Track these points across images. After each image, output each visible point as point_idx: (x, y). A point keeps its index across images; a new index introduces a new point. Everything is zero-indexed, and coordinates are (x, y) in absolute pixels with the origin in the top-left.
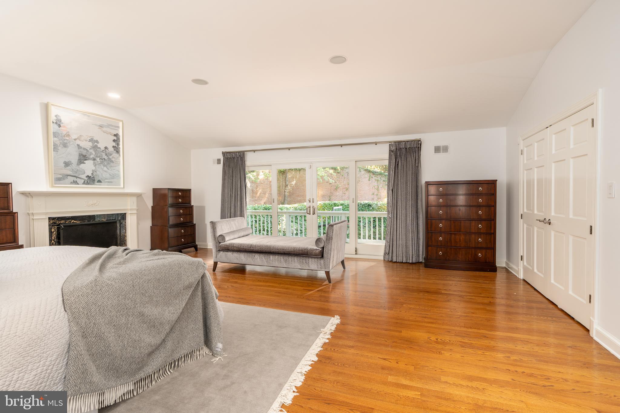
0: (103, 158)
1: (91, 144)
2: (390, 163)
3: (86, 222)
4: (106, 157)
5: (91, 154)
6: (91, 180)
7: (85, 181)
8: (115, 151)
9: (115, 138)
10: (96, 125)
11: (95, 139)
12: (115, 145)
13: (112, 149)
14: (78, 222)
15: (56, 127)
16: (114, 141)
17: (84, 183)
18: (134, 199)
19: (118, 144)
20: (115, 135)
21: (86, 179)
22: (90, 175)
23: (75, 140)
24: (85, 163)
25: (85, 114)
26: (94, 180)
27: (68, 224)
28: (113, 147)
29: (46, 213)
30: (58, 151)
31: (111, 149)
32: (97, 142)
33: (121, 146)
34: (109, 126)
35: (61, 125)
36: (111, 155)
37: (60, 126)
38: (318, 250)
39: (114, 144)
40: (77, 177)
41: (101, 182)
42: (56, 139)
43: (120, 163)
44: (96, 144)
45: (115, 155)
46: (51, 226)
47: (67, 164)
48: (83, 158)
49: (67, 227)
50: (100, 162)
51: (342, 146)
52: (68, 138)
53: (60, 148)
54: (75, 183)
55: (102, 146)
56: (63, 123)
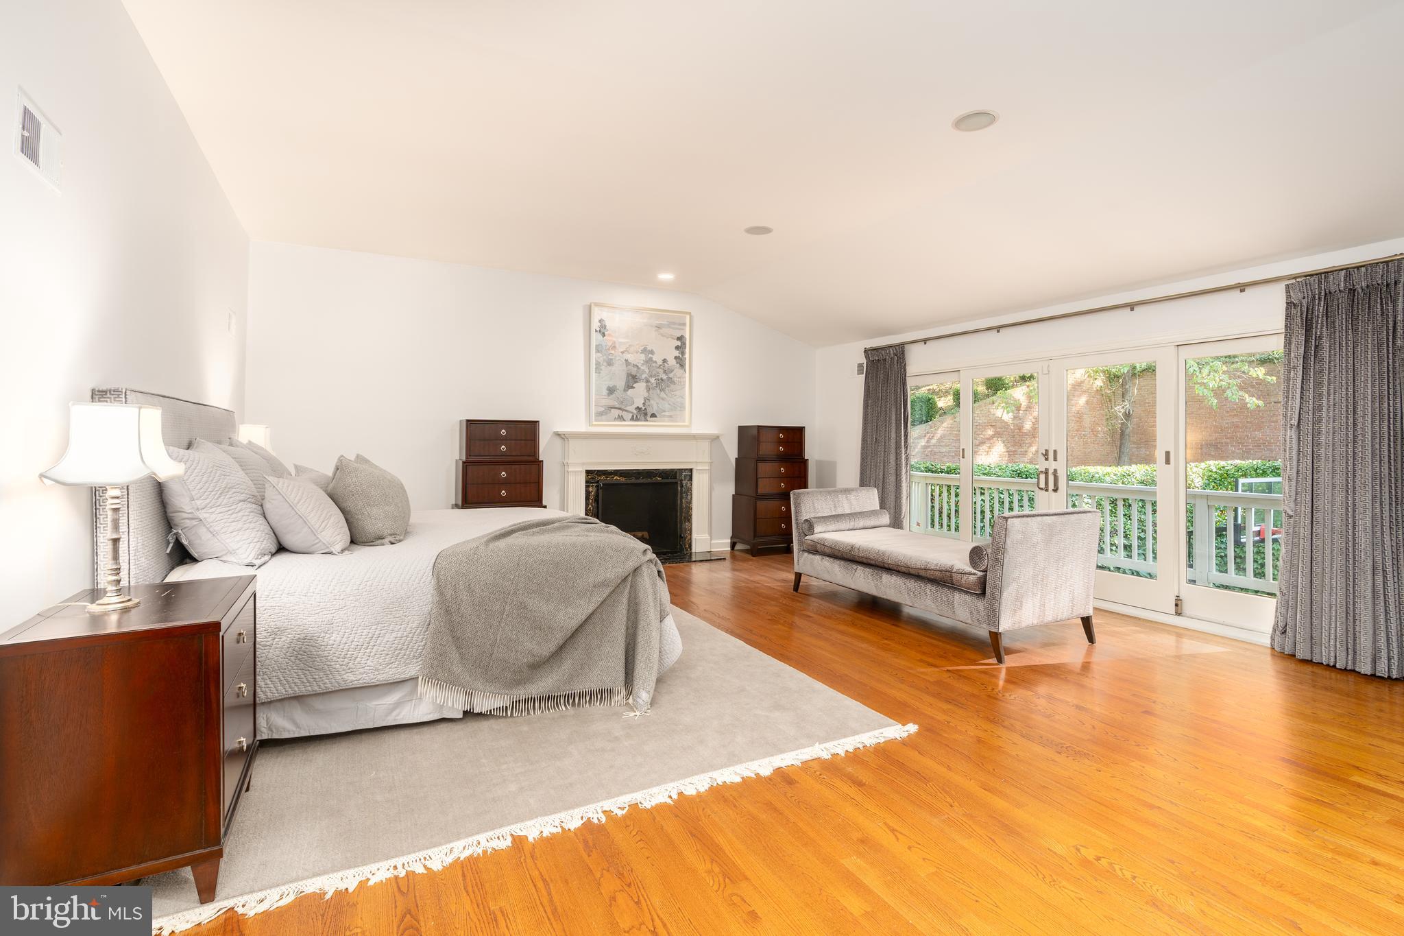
0: (660, 378)
1: (643, 357)
2: (1288, 342)
3: (634, 481)
4: (664, 377)
5: (644, 372)
6: (643, 414)
7: (633, 416)
8: (678, 365)
9: (679, 343)
10: (652, 326)
11: (649, 348)
12: (678, 355)
13: (674, 362)
14: (622, 480)
15: (600, 336)
16: (677, 348)
17: (632, 419)
18: (706, 445)
19: (683, 353)
20: (679, 339)
21: (635, 412)
22: (641, 406)
23: (623, 353)
24: (634, 388)
25: (637, 311)
26: (646, 414)
27: (609, 482)
28: (676, 358)
29: (583, 464)
30: (600, 373)
31: (672, 362)
32: (652, 352)
33: (687, 356)
34: (671, 324)
35: (606, 333)
36: (672, 371)
37: (604, 335)
38: (974, 574)
39: (677, 353)
40: (623, 410)
41: (656, 417)
42: (599, 355)
43: (684, 385)
44: (650, 355)
45: (678, 371)
46: (588, 483)
47: (611, 391)
48: (632, 379)
49: (608, 486)
50: (655, 385)
51: (1132, 309)
52: (613, 352)
53: (603, 367)
54: (621, 418)
55: (658, 358)
56: (608, 330)
